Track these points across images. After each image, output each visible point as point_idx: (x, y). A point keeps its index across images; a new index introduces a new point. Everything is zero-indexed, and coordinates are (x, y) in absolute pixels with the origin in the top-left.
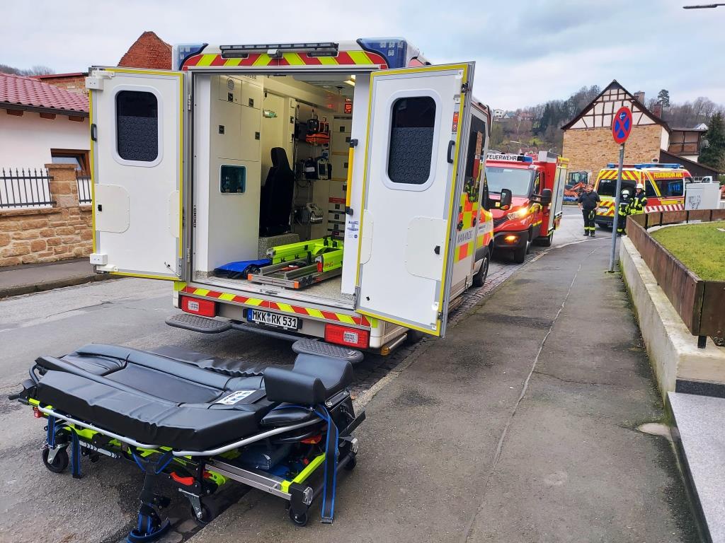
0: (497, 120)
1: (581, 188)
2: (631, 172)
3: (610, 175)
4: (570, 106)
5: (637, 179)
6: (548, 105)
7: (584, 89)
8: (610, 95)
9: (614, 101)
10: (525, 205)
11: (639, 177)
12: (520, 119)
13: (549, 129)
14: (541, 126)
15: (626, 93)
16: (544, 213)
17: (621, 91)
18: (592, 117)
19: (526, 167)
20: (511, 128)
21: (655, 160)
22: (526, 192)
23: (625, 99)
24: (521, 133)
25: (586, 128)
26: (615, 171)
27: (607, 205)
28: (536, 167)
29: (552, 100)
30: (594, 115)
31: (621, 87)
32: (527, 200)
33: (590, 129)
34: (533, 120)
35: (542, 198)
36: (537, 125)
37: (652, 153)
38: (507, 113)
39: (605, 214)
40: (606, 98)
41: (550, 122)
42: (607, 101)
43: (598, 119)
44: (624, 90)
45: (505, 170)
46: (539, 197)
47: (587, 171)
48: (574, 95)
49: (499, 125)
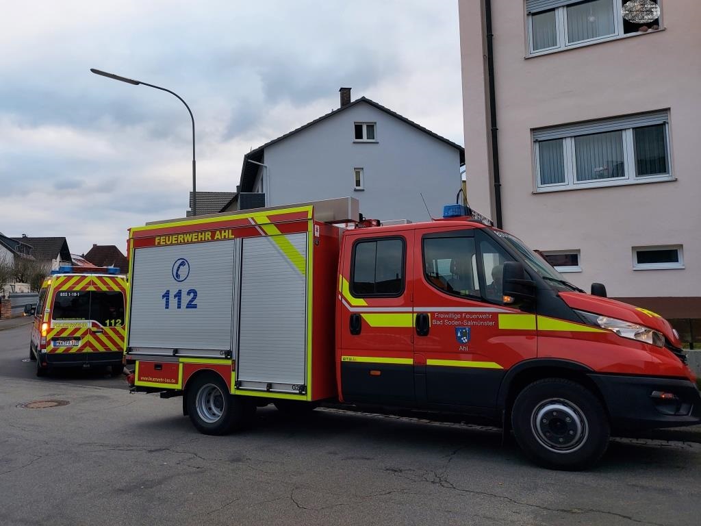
3: (77, 284)
39: (74, 350)
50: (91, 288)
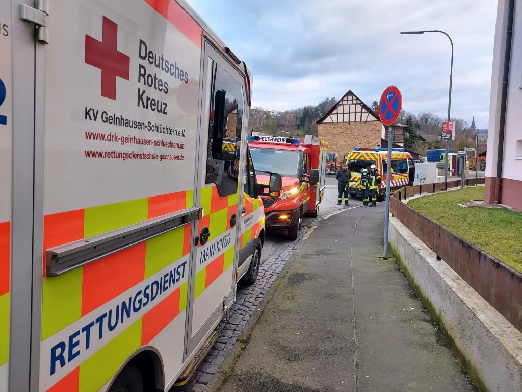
0: (273, 118)
1: (332, 165)
2: (372, 154)
3: (357, 156)
4: (319, 110)
5: (377, 159)
6: (305, 108)
7: (327, 99)
8: (347, 100)
9: (350, 105)
10: (296, 184)
11: (378, 157)
12: (288, 117)
13: (306, 125)
14: (302, 123)
15: (358, 99)
16: (312, 190)
17: (354, 98)
18: (336, 115)
19: (295, 149)
20: (282, 123)
21: (379, 146)
22: (295, 171)
23: (357, 104)
24: (289, 126)
25: (333, 123)
26: (360, 153)
27: (356, 180)
28: (304, 149)
29: (307, 106)
30: (337, 114)
31: (354, 95)
32: (297, 180)
33: (335, 123)
34: (296, 118)
35: (310, 178)
36: (299, 122)
37: (377, 141)
38: (279, 113)
39: (354, 187)
40: (345, 102)
41: (307, 120)
42: (346, 105)
43: (340, 116)
44: (356, 97)
45: (276, 151)
46: (307, 176)
47: (335, 152)
48: (321, 103)
49: (275, 121)
50: (362, 158)
